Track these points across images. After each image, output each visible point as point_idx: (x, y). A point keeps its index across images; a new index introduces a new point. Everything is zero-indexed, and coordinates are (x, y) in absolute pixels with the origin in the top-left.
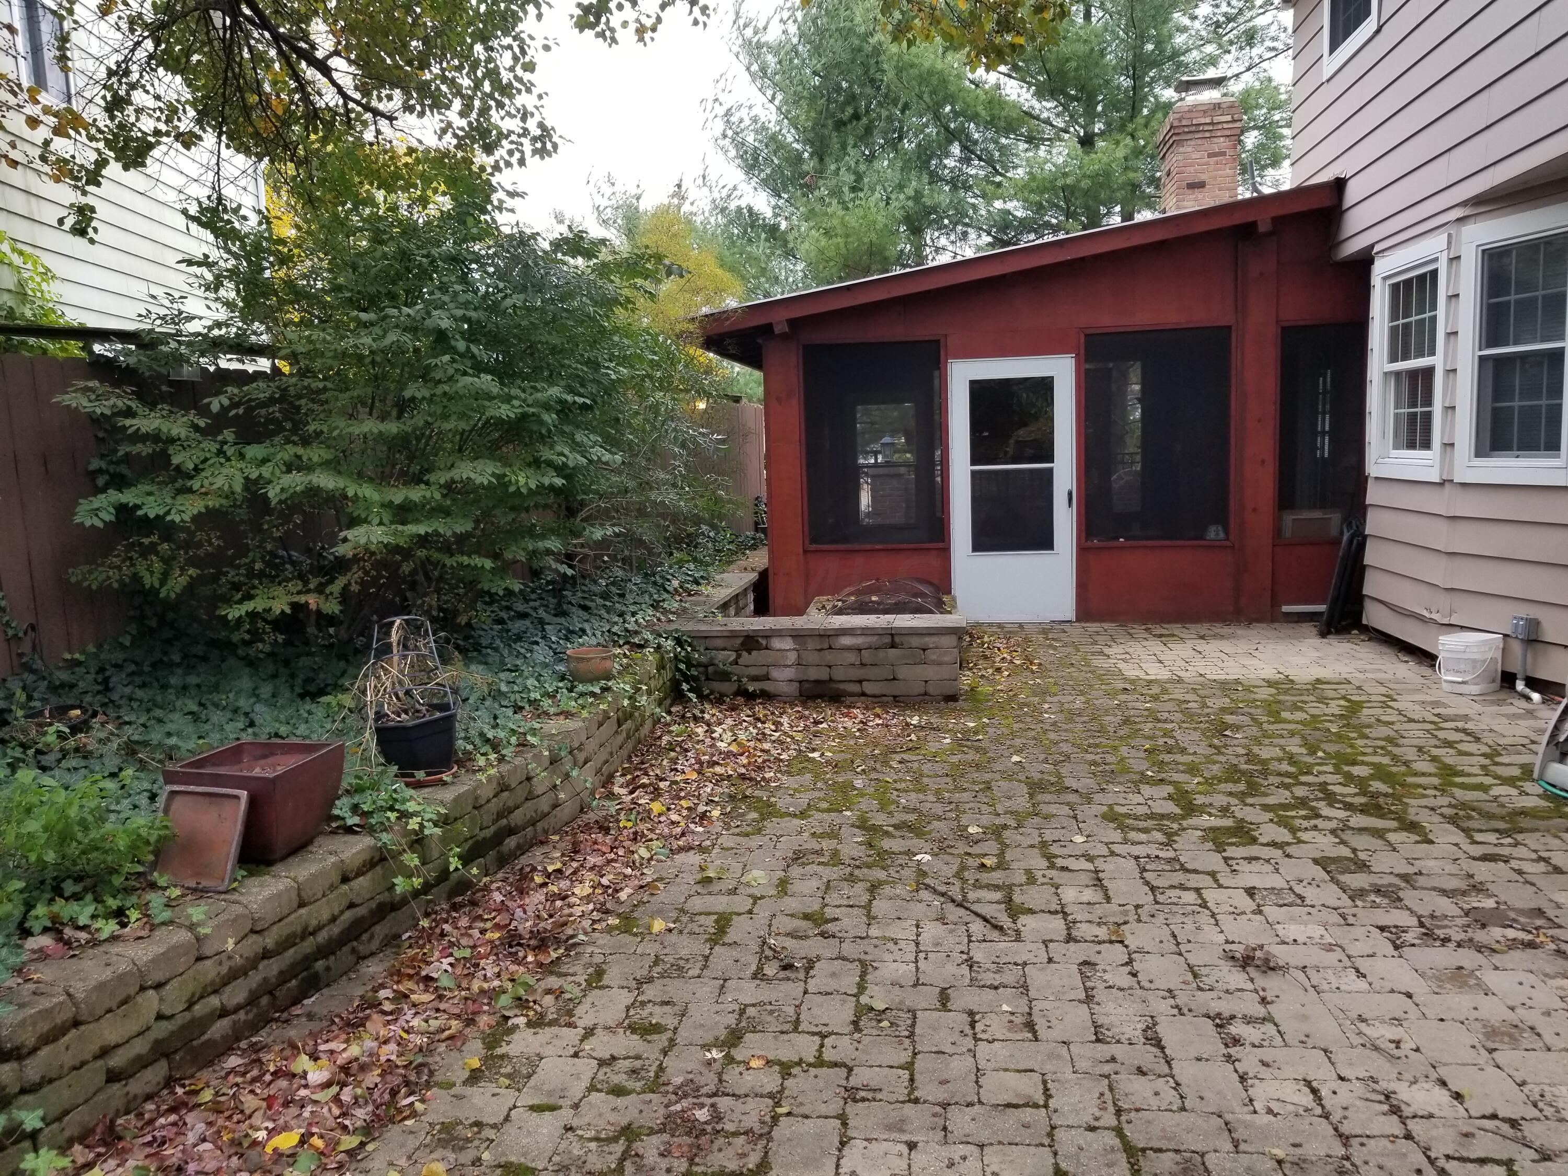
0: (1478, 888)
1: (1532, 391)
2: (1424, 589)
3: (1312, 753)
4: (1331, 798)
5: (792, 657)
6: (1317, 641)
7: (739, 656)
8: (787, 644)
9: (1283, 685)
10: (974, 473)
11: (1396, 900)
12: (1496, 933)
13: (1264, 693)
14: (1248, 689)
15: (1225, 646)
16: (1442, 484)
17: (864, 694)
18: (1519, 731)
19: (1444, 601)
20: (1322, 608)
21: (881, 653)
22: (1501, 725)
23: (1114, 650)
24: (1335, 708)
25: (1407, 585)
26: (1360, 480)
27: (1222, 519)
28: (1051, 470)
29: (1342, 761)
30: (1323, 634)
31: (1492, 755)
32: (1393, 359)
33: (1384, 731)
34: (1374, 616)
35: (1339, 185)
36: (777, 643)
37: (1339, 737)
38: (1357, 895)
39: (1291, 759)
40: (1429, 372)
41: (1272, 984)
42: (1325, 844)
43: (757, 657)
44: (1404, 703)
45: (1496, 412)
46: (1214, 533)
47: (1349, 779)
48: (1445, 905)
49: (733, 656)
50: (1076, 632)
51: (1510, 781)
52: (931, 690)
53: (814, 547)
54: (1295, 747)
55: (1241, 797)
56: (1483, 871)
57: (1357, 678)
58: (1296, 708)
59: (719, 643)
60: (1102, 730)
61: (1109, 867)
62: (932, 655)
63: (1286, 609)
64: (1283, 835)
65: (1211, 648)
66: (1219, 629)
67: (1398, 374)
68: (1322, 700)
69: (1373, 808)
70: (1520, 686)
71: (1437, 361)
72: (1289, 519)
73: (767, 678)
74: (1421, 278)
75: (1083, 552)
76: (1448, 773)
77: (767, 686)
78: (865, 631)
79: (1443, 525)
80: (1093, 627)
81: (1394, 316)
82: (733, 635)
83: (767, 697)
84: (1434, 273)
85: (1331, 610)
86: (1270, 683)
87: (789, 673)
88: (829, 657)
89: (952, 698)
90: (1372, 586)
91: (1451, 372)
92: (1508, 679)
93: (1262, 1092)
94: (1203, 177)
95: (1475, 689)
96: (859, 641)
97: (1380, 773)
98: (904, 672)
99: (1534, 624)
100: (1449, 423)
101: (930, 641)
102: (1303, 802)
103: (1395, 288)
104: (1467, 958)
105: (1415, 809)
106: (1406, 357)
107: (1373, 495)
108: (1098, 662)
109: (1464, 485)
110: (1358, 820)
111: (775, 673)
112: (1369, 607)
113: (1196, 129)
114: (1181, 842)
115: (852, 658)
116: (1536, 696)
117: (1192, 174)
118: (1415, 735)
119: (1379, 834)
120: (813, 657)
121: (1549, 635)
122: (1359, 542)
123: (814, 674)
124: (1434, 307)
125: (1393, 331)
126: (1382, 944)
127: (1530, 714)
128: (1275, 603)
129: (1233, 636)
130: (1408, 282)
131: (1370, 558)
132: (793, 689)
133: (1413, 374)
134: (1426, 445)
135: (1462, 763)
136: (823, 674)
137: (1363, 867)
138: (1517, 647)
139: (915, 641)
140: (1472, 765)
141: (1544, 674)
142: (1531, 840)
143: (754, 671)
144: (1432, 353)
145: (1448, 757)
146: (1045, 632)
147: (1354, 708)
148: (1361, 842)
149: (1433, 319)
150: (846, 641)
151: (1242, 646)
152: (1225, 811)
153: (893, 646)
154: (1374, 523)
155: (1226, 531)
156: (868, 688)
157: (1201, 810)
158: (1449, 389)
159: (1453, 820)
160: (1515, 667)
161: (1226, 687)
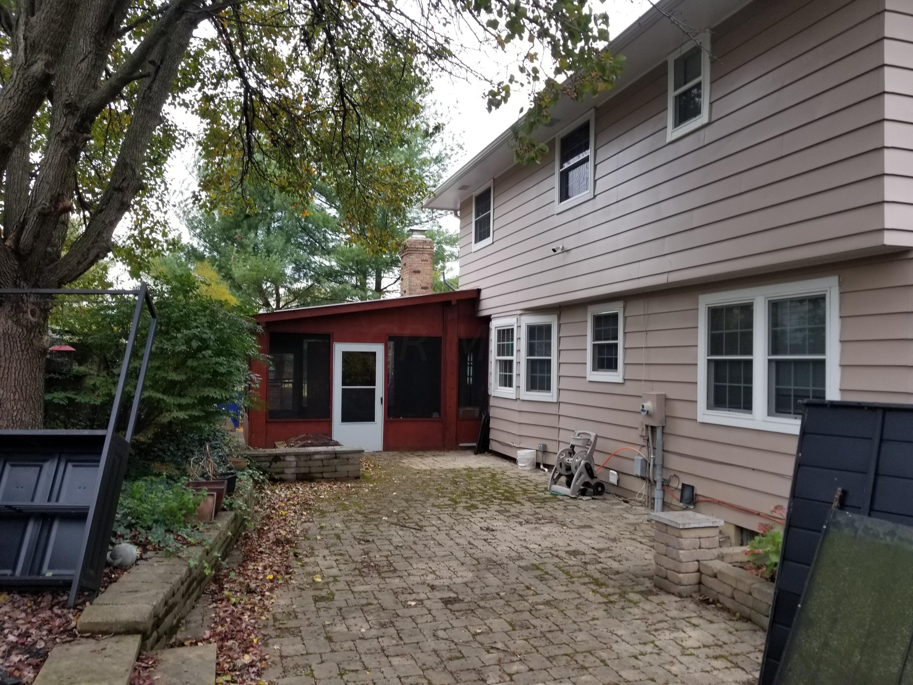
0: (537, 513)
1: (542, 371)
2: (510, 435)
3: (486, 487)
4: (495, 498)
5: (294, 464)
6: (474, 456)
7: (271, 464)
8: (292, 459)
9: (469, 469)
10: (343, 389)
11: (518, 517)
12: (543, 521)
13: (464, 472)
14: (459, 471)
15: (443, 458)
16: (516, 400)
17: (323, 478)
18: (543, 479)
19: (517, 439)
20: (475, 444)
21: (331, 461)
22: (537, 478)
23: (404, 461)
24: (488, 475)
25: (505, 435)
26: (486, 396)
27: (438, 410)
28: (374, 389)
29: (495, 489)
30: (476, 454)
31: (536, 485)
32: (499, 355)
33: (504, 481)
34: (494, 446)
35: (479, 291)
36: (288, 459)
37: (492, 483)
38: (509, 517)
39: (480, 489)
40: (511, 362)
41: (494, 533)
42: (497, 508)
43: (279, 464)
44: (508, 473)
45: (532, 377)
46: (435, 415)
47: (498, 493)
48: (530, 517)
49: (268, 464)
50: (385, 455)
51: (542, 492)
52: (350, 475)
53: (271, 420)
54: (480, 486)
55: (470, 499)
56: (538, 510)
57: (492, 467)
58: (476, 476)
59: (263, 459)
60: (417, 485)
61: (441, 516)
62: (351, 461)
63: (461, 445)
64: (485, 506)
65: (439, 459)
66: (437, 453)
67: (500, 361)
68: (483, 473)
69: (507, 499)
70: (542, 467)
71: (514, 358)
72: (461, 410)
73: (283, 473)
74: (508, 330)
75: (386, 423)
76: (525, 491)
77: (283, 476)
78: (325, 453)
79: (517, 414)
80: (391, 453)
81: (499, 340)
82: (270, 455)
83: (282, 481)
84: (513, 329)
85: (479, 445)
86: (465, 469)
87: (293, 470)
88: (310, 463)
89: (357, 478)
90: (493, 435)
91: (519, 363)
92: (538, 465)
93: (499, 549)
94: (420, 269)
95: (528, 468)
96: (323, 456)
97: (506, 491)
98: (339, 468)
99: (545, 446)
100: (518, 380)
101: (350, 456)
102: (487, 499)
103: (499, 331)
104: (537, 525)
105: (518, 498)
106: (503, 355)
107: (492, 402)
108: (401, 465)
109: (523, 400)
110: (503, 502)
111: (286, 471)
112: (491, 442)
113: (417, 249)
114: (458, 510)
115: (319, 463)
116: (546, 470)
117: (415, 267)
118: (514, 482)
119: (511, 505)
120: (303, 464)
121: (550, 449)
122: (488, 419)
123: (302, 470)
124: (512, 340)
125: (499, 346)
126: (518, 525)
127: (545, 475)
128: (457, 442)
129: (444, 455)
130: (504, 330)
131: (491, 425)
132: (294, 477)
133: (505, 361)
134: (511, 385)
135: (528, 488)
136: (306, 470)
137: (509, 511)
138: (540, 454)
139: (345, 456)
140: (531, 488)
141: (549, 462)
142: (549, 504)
143: (277, 470)
144: (512, 355)
145: (524, 487)
146: (374, 455)
147: (493, 476)
148: (506, 506)
149: (512, 344)
150: (317, 457)
151: (450, 458)
152: (466, 502)
153: (336, 458)
154: (492, 412)
155: (440, 414)
156: (325, 475)
157: (460, 502)
158: (518, 369)
159: (529, 501)
160: (540, 461)
161: (452, 471)
